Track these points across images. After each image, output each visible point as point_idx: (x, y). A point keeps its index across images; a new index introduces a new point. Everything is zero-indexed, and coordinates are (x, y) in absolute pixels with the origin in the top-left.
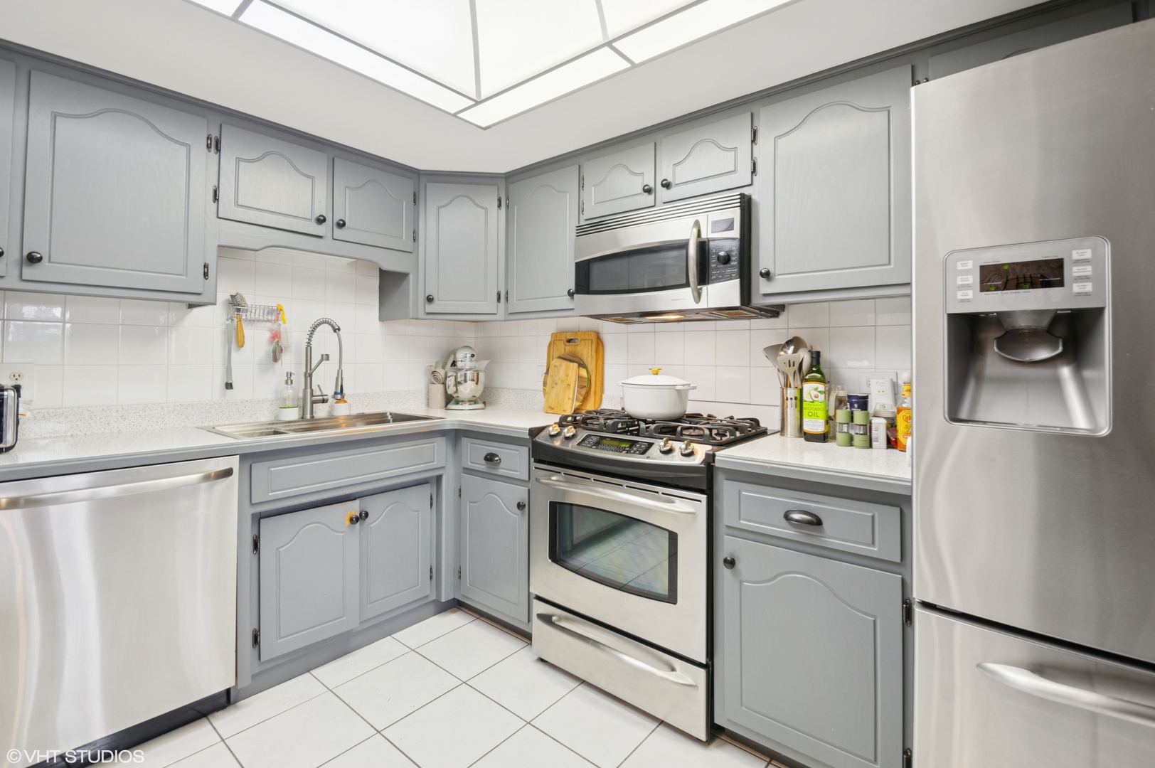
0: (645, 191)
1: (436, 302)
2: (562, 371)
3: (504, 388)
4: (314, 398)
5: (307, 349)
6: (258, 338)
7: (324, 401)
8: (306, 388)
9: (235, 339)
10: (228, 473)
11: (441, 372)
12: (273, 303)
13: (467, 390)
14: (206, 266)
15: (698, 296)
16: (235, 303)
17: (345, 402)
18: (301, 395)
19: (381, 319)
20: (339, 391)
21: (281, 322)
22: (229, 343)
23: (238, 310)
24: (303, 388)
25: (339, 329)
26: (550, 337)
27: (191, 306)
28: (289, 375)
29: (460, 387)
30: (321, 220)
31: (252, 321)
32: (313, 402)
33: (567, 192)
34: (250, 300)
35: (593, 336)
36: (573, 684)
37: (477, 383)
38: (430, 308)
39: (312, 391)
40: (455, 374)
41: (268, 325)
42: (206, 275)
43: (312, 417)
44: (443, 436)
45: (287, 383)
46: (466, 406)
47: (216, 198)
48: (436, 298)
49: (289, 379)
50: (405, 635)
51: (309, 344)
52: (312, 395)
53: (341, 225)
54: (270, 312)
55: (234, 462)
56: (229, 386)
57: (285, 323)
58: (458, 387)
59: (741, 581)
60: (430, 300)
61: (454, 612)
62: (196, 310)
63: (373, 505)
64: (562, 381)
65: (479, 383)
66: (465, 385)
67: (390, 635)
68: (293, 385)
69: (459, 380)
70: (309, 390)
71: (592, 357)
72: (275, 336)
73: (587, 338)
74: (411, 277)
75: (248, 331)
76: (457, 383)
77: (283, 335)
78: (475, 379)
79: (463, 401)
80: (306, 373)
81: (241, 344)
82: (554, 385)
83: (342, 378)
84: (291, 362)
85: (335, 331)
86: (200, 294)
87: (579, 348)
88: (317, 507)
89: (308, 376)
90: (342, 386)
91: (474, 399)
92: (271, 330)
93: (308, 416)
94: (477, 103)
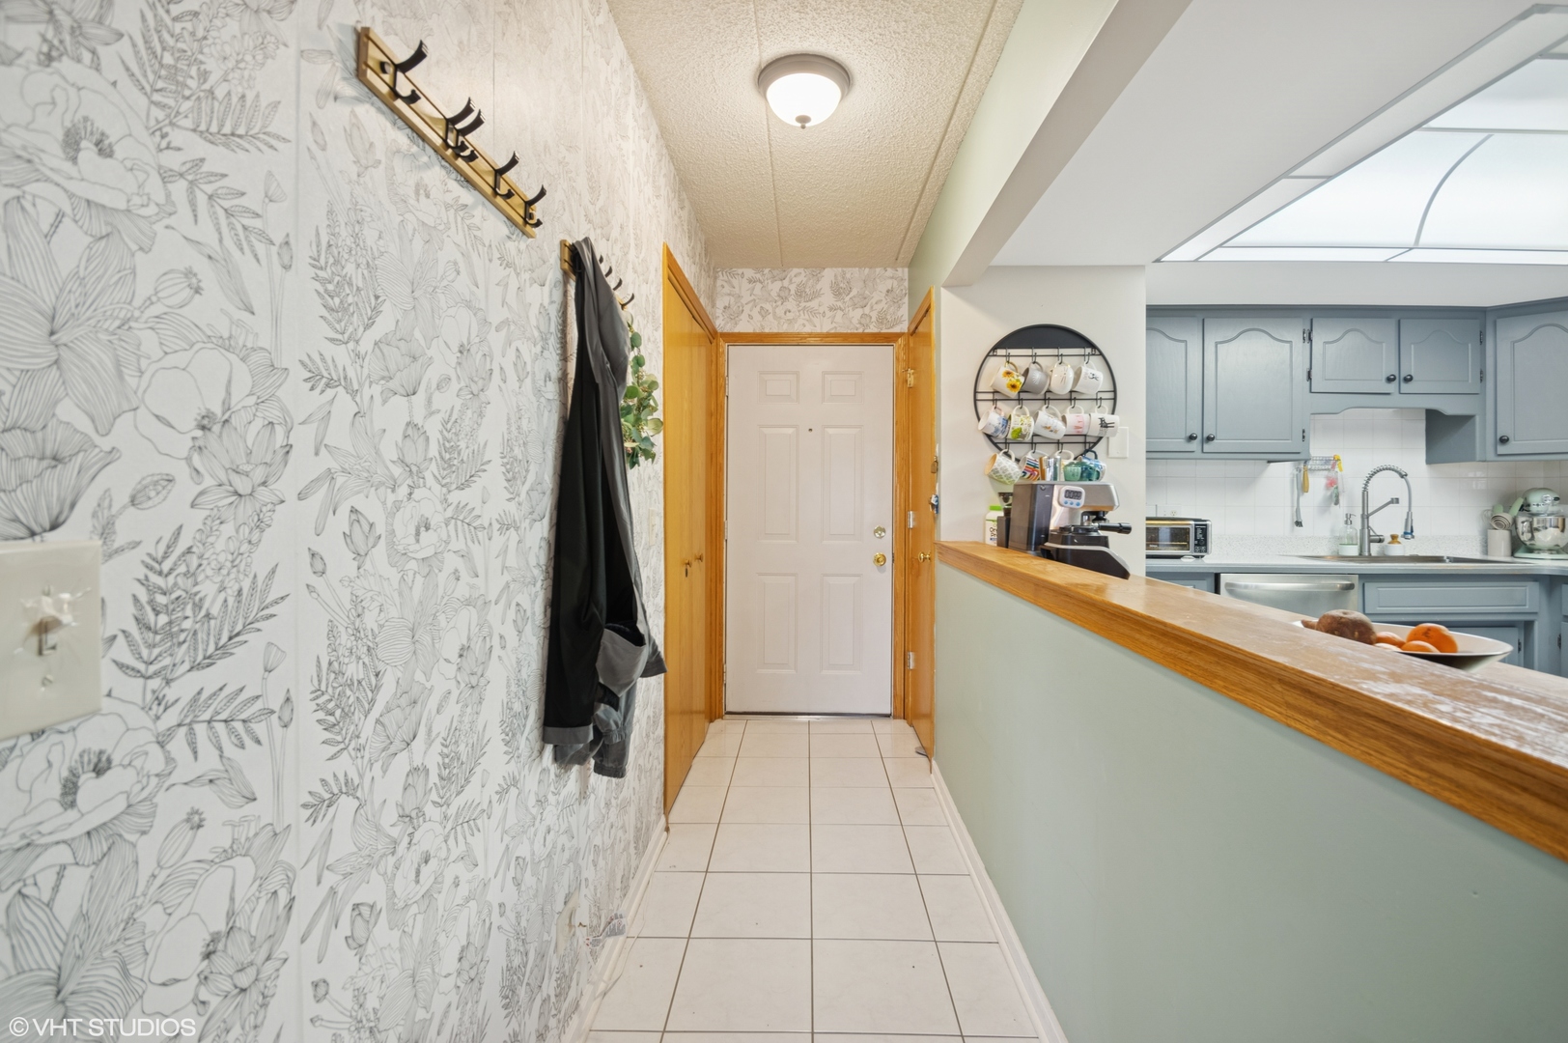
1: (1510, 442)
4: (1371, 538)
5: (1363, 494)
6: (1319, 484)
7: (1380, 541)
8: (1363, 528)
9: (1302, 485)
10: (1350, 587)
11: (1507, 517)
13: (1548, 537)
14: (1304, 432)
17: (1399, 543)
18: (1359, 534)
19: (1430, 461)
20: (1409, 531)
21: (1337, 469)
22: (1297, 489)
24: (1360, 528)
25: (1407, 475)
27: (1269, 462)
28: (1349, 516)
29: (1538, 534)
31: (1315, 470)
32: (1370, 541)
37: (1563, 530)
38: (1503, 449)
39: (1369, 531)
40: (1528, 519)
41: (1326, 473)
42: (1304, 438)
43: (1370, 555)
45: (1346, 523)
46: (1545, 554)
47: (1309, 378)
48: (1509, 438)
49: (1348, 520)
51: (1365, 489)
53: (1409, 379)
54: (1327, 461)
55: (1355, 580)
56: (1299, 524)
57: (1341, 470)
58: (1535, 534)
60: (1502, 441)
62: (1272, 464)
66: (1545, 532)
68: (1352, 525)
69: (1536, 526)
70: (1366, 530)
72: (1332, 483)
74: (1477, 419)
75: (1312, 478)
76: (1533, 530)
77: (1339, 481)
79: (1540, 548)
80: (1363, 515)
81: (1306, 490)
83: (1413, 520)
84: (1351, 502)
85: (1402, 477)
86: (1299, 453)
89: (1365, 517)
90: (1412, 527)
92: (1328, 478)
93: (1367, 554)
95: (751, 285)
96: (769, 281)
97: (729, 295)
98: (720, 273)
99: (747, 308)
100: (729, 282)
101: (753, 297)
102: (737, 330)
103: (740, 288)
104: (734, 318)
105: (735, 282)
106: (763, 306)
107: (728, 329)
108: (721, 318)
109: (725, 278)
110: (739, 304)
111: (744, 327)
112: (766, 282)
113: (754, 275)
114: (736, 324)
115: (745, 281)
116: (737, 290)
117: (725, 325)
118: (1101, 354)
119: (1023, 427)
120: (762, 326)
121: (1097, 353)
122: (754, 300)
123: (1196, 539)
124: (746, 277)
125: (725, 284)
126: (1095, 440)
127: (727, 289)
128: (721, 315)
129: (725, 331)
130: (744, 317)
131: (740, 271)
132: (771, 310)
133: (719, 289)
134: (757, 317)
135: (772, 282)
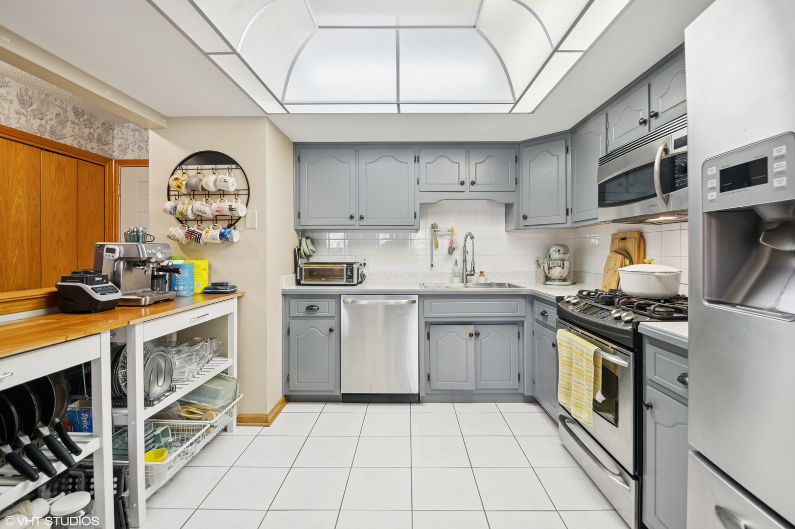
0: (641, 123)
1: (529, 219)
2: (613, 261)
3: (586, 272)
4: (467, 273)
5: (464, 248)
6: (444, 243)
7: (472, 275)
8: (464, 268)
9: (435, 244)
10: (414, 302)
11: (541, 261)
12: (450, 227)
13: (556, 272)
14: (415, 213)
15: (667, 201)
16: (434, 228)
17: (484, 276)
18: (461, 271)
19: (507, 231)
20: (473, 270)
21: (453, 235)
22: (432, 246)
23: (435, 231)
25: (473, 238)
26: (611, 236)
28: (456, 261)
29: (551, 271)
30: (462, 183)
31: (441, 236)
32: (467, 275)
33: (599, 135)
34: (440, 226)
35: (636, 235)
36: (575, 465)
37: (563, 268)
38: (526, 222)
39: (466, 269)
40: (548, 262)
41: (448, 237)
42: (415, 217)
44: (524, 298)
46: (557, 283)
47: (418, 183)
48: (528, 216)
49: (456, 264)
50: (503, 406)
51: (465, 245)
52: (466, 271)
53: (473, 183)
54: (449, 231)
55: (416, 298)
56: (432, 266)
57: (455, 236)
58: (550, 271)
59: (656, 423)
60: (525, 217)
61: (535, 405)
63: (482, 329)
64: (613, 268)
65: (565, 268)
66: (554, 269)
67: (495, 402)
68: (458, 266)
69: (551, 266)
70: (465, 269)
71: (635, 251)
72: (452, 242)
73: (632, 237)
74: (515, 205)
75: (440, 240)
76: (550, 268)
77: (454, 242)
78: (562, 266)
79: (554, 280)
80: (463, 260)
81: (437, 247)
82: (608, 271)
83: (474, 263)
84: (458, 255)
85: (471, 238)
86: (413, 225)
87: (627, 244)
88: (455, 325)
89: (465, 261)
91: (562, 278)
92: (449, 239)
93: (465, 282)
94: (516, 104)
95: (133, 133)
96: (143, 130)
97: (121, 138)
98: (116, 126)
99: (131, 146)
100: (121, 131)
101: (134, 139)
102: (125, 158)
103: (127, 134)
104: (124, 151)
105: (124, 131)
106: (140, 144)
107: (121, 157)
108: (117, 151)
109: (119, 129)
110: (127, 144)
111: (129, 156)
112: (141, 131)
113: (135, 127)
114: (125, 155)
115: (129, 131)
116: (125, 136)
117: (119, 155)
118: (241, 168)
119: (183, 211)
120: (139, 156)
121: (239, 167)
122: (135, 141)
123: (347, 275)
124: (130, 128)
125: (119, 132)
126: (237, 219)
127: (120, 135)
128: (117, 150)
129: (119, 159)
130: (129, 151)
131: (127, 125)
132: (144, 147)
133: (116, 135)
134: (137, 151)
135: (145, 131)
